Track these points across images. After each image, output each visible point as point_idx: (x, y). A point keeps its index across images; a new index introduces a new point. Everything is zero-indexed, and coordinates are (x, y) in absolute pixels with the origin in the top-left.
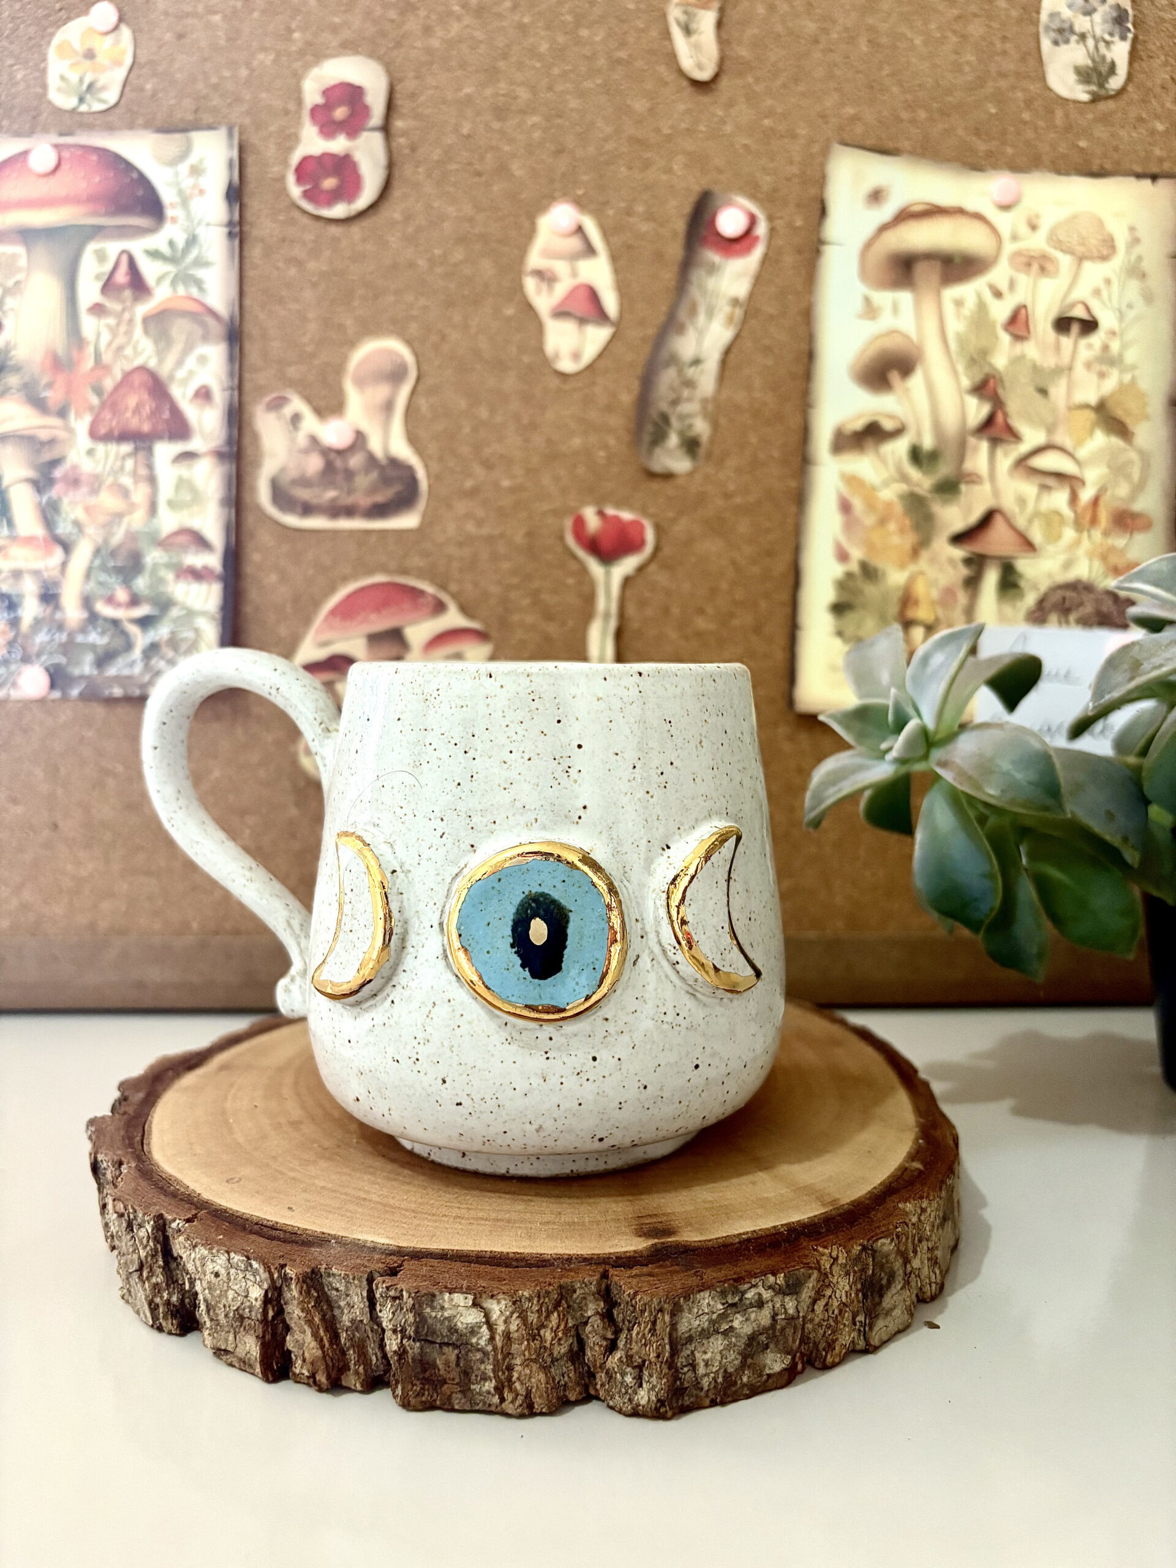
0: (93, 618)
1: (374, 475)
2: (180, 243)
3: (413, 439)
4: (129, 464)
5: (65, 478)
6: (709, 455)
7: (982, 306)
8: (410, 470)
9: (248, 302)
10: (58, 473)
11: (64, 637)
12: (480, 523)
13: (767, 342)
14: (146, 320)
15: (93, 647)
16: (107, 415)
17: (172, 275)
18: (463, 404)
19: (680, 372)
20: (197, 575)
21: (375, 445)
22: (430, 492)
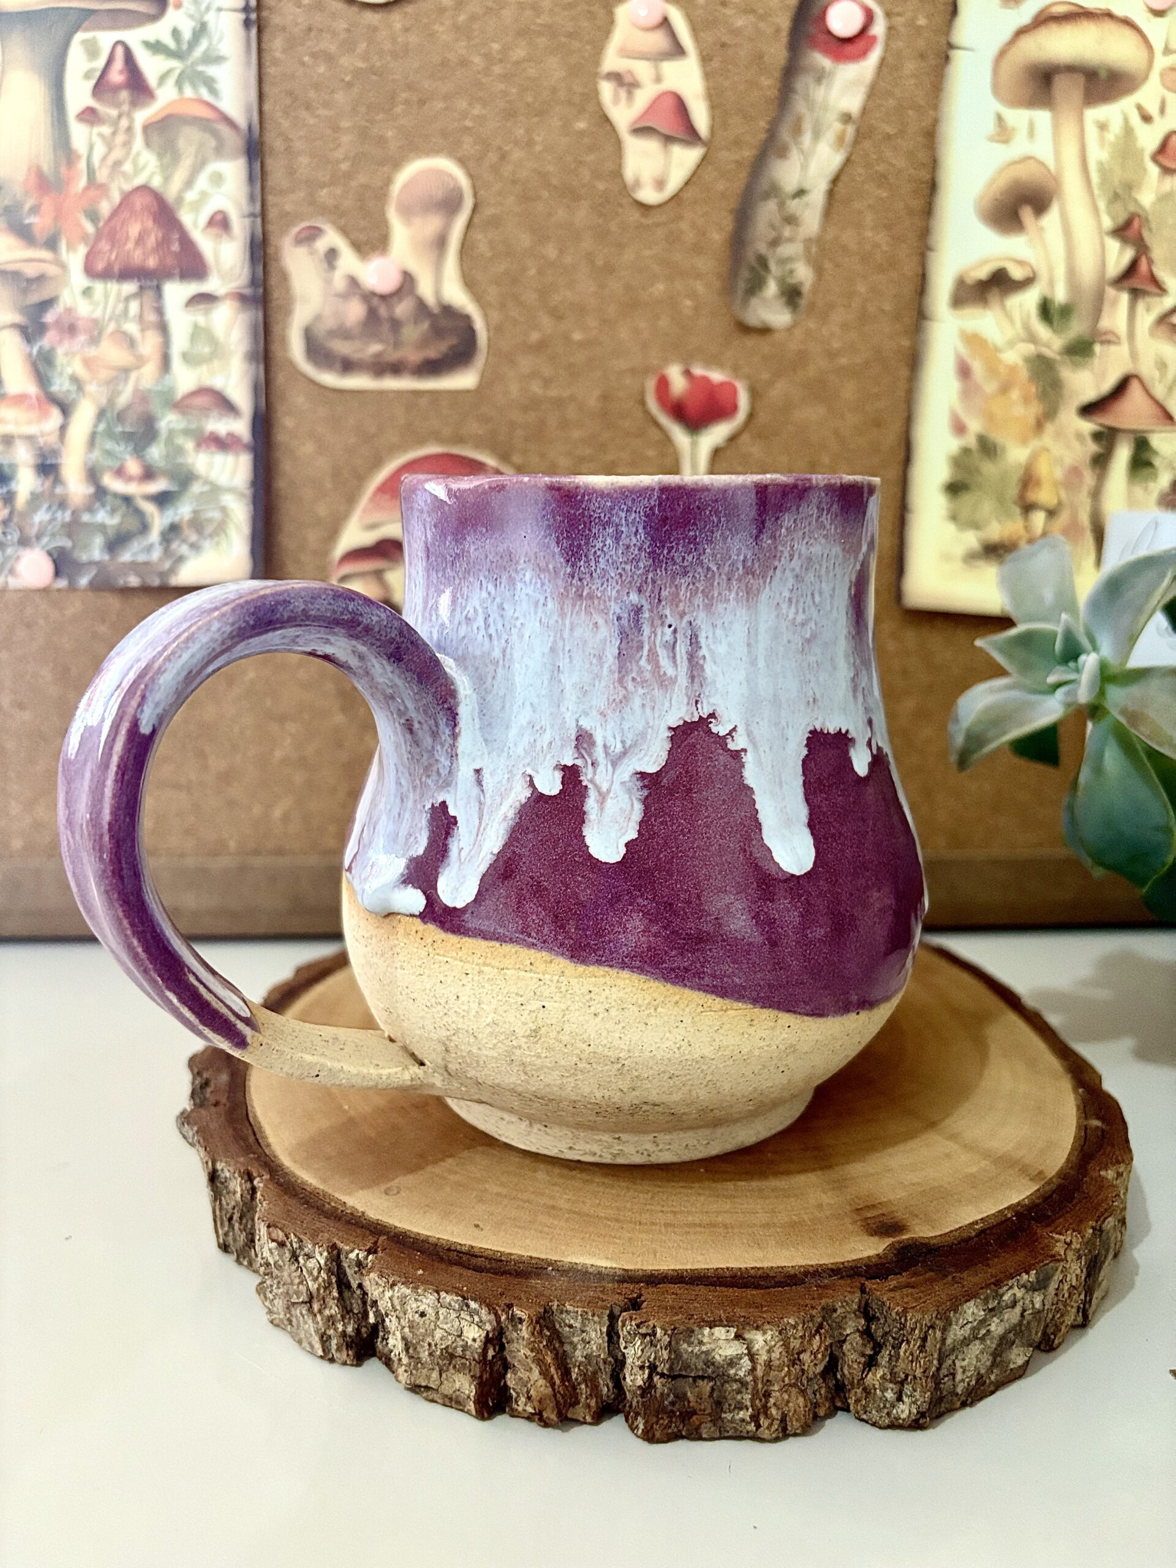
0: (101, 493)
1: (425, 325)
2: (187, 35)
3: (469, 283)
4: (134, 307)
5: (58, 323)
6: (812, 306)
7: (1128, 131)
8: (467, 318)
9: (267, 107)
10: (49, 317)
11: (67, 516)
12: (547, 382)
13: (881, 168)
14: (146, 128)
15: (102, 528)
16: (104, 246)
17: (177, 73)
18: (525, 240)
19: (782, 205)
20: (221, 443)
21: (426, 289)
22: (489, 346)
